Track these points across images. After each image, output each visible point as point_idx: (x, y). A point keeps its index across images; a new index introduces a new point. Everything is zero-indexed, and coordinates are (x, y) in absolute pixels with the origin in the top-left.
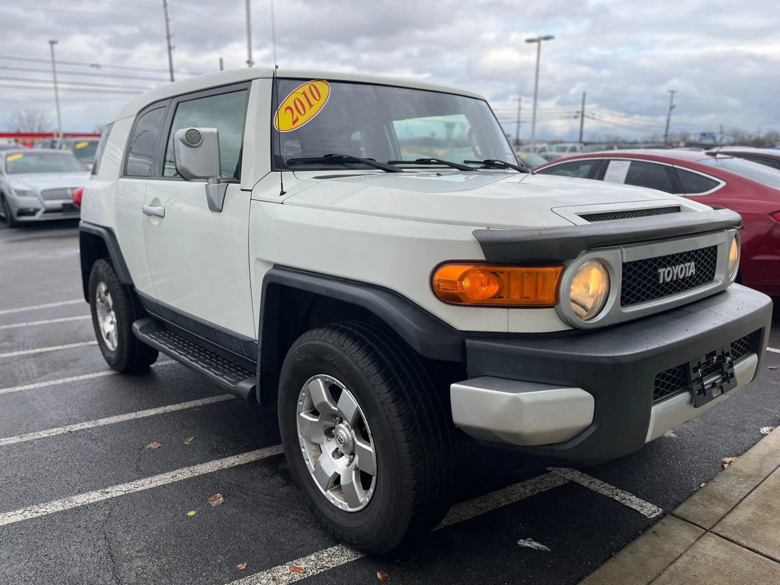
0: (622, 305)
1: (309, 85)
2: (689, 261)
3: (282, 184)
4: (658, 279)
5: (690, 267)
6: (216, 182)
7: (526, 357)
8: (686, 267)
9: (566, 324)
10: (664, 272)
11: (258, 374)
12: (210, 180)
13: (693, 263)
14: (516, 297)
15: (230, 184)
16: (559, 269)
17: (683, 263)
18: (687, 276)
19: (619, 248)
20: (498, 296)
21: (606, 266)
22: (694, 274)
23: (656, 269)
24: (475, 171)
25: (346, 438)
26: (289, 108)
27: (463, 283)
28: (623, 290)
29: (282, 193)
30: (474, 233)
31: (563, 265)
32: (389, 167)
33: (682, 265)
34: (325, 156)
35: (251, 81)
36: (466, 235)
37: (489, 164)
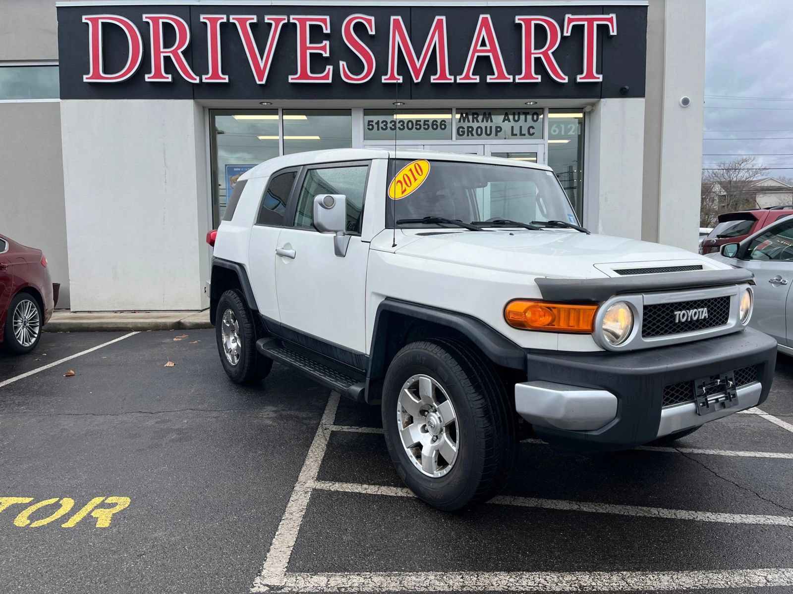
0: (643, 336)
1: (414, 163)
2: (703, 307)
3: (394, 239)
4: (675, 319)
5: (702, 312)
6: (343, 234)
7: (569, 368)
8: (699, 312)
9: (599, 346)
10: (680, 315)
11: (368, 379)
12: (338, 233)
13: (706, 309)
14: (563, 325)
15: (352, 237)
16: (595, 307)
17: (697, 308)
18: (700, 318)
19: (641, 294)
20: (550, 324)
21: (631, 308)
22: (707, 317)
23: (673, 311)
24: (541, 230)
25: (436, 423)
26: (399, 181)
27: (527, 314)
28: (644, 326)
29: (394, 245)
30: (536, 280)
31: (598, 305)
32: (472, 227)
33: (695, 310)
34: (425, 218)
35: (371, 159)
36: (530, 281)
37: (552, 224)
